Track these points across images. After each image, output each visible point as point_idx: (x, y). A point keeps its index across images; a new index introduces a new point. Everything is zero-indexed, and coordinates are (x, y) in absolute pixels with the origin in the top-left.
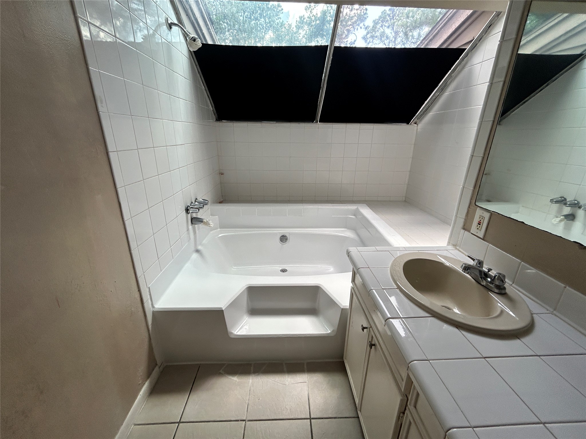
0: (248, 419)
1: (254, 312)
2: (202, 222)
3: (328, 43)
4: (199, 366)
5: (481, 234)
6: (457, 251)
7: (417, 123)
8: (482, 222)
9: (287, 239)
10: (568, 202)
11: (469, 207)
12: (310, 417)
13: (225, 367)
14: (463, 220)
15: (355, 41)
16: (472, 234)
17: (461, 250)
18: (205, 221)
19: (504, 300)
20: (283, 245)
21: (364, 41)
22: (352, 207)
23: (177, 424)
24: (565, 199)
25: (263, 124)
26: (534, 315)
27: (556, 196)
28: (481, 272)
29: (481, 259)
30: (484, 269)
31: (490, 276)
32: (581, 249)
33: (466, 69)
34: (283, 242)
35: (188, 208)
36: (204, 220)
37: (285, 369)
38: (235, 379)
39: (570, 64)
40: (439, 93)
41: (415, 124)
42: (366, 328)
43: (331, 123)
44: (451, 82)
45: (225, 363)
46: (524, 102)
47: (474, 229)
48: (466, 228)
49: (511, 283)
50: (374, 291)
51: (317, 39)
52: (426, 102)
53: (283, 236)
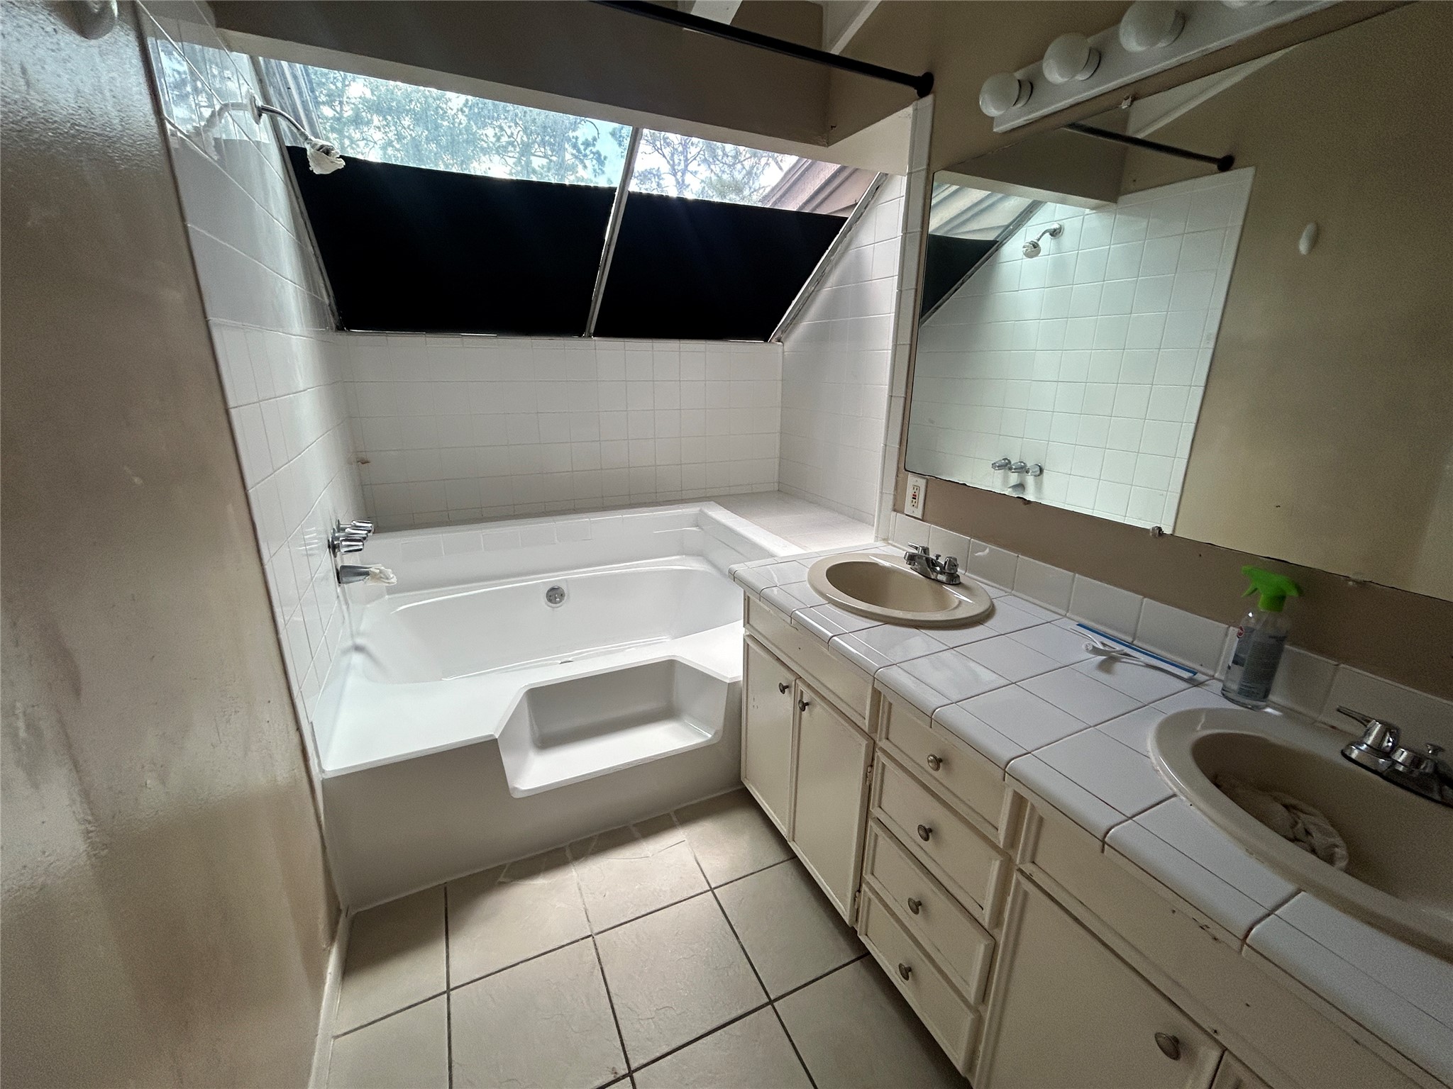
0: (596, 931)
1: (546, 742)
2: (367, 574)
3: (616, 183)
4: (445, 888)
5: (919, 514)
6: (890, 547)
7: (782, 340)
8: (917, 494)
9: (562, 595)
10: (1013, 465)
11: (897, 476)
12: (710, 887)
13: (505, 870)
14: (892, 497)
15: (595, 139)
16: (907, 515)
17: (896, 544)
18: (374, 572)
19: (960, 590)
20: (556, 609)
21: (616, 143)
22: (691, 510)
23: (446, 995)
24: (1010, 462)
25: (465, 340)
26: (994, 601)
27: (998, 458)
28: (928, 560)
29: (926, 546)
30: (931, 556)
31: (939, 565)
32: (1025, 504)
33: (852, 252)
34: (556, 603)
35: (335, 543)
36: (371, 569)
37: (637, 834)
38: (540, 882)
39: (984, 255)
40: (813, 288)
41: (779, 341)
42: (787, 687)
43: (621, 339)
44: (832, 269)
45: (506, 862)
46: (937, 308)
47: (908, 508)
48: (898, 509)
49: (964, 572)
50: (797, 612)
51: (499, 123)
52: (794, 302)
53: (553, 589)
